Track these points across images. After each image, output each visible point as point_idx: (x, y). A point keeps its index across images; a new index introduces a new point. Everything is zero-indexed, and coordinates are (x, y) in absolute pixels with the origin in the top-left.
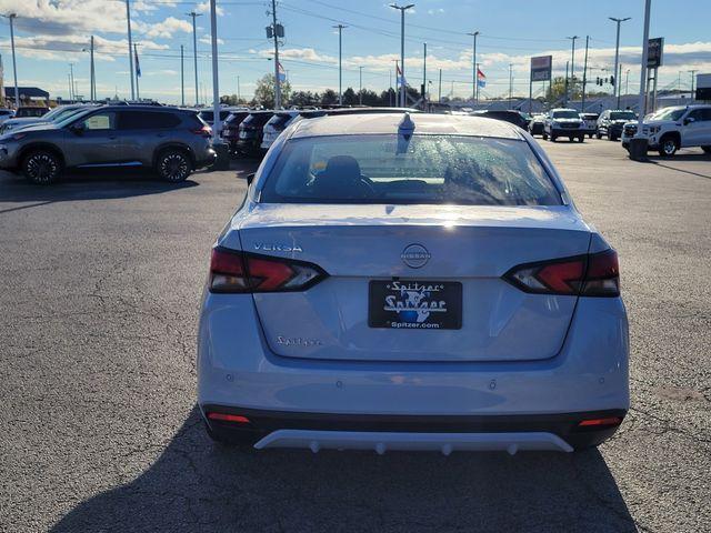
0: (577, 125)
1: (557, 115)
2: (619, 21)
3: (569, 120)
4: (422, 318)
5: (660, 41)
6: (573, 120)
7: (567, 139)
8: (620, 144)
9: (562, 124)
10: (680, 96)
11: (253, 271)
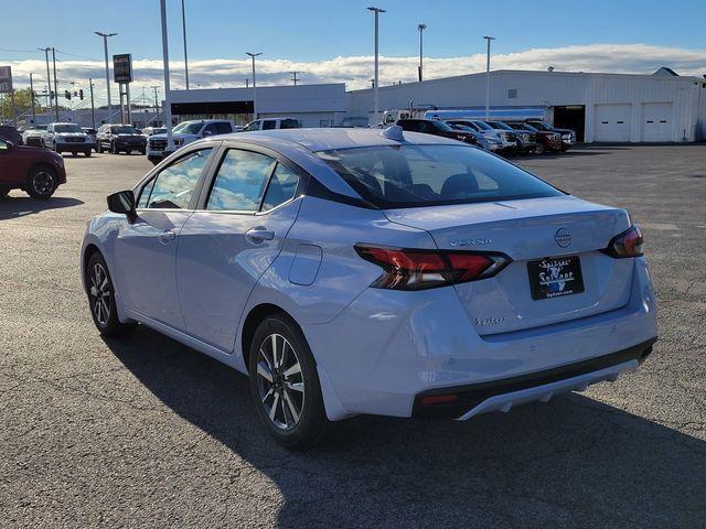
0: (83, 139)
1: (58, 129)
2: (105, 36)
3: (73, 134)
4: (561, 288)
5: (127, 57)
6: (77, 134)
7: (71, 154)
8: (146, 157)
9: (67, 139)
10: (143, 111)
11: (454, 265)
